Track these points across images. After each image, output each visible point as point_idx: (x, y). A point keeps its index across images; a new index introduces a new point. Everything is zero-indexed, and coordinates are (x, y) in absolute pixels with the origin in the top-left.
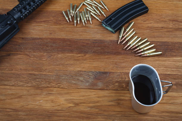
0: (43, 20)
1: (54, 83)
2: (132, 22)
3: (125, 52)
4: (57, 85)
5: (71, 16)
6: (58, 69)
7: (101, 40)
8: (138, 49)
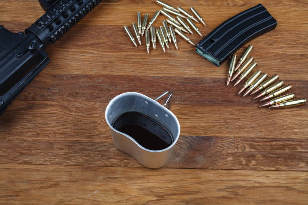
0: (90, 42)
1: (117, 159)
2: (249, 47)
3: (241, 100)
5: (141, 35)
7: (195, 79)
8: (263, 94)
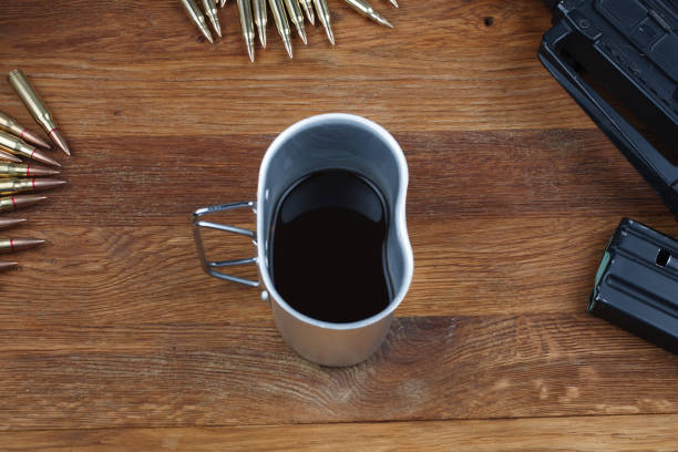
0: (67, 33)
1: (163, 403)
4: (179, 413)
5: (218, 5)
6: (177, 319)
